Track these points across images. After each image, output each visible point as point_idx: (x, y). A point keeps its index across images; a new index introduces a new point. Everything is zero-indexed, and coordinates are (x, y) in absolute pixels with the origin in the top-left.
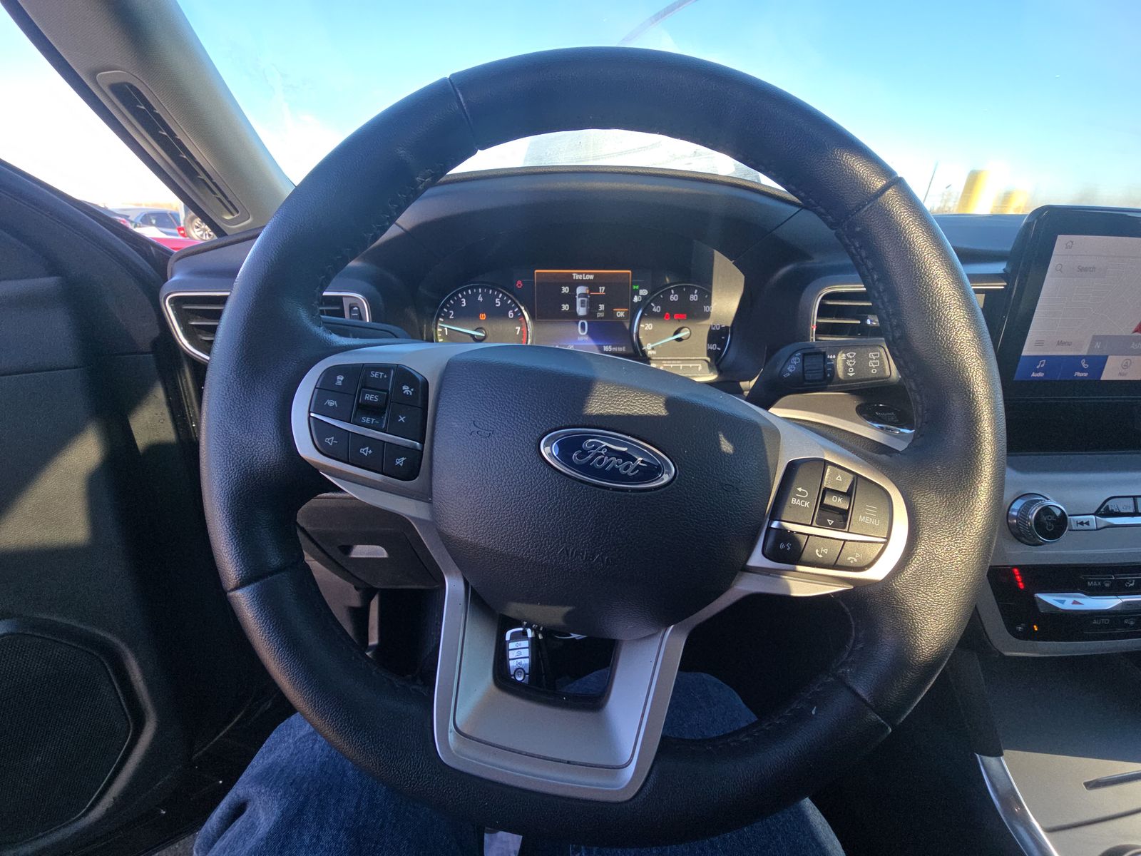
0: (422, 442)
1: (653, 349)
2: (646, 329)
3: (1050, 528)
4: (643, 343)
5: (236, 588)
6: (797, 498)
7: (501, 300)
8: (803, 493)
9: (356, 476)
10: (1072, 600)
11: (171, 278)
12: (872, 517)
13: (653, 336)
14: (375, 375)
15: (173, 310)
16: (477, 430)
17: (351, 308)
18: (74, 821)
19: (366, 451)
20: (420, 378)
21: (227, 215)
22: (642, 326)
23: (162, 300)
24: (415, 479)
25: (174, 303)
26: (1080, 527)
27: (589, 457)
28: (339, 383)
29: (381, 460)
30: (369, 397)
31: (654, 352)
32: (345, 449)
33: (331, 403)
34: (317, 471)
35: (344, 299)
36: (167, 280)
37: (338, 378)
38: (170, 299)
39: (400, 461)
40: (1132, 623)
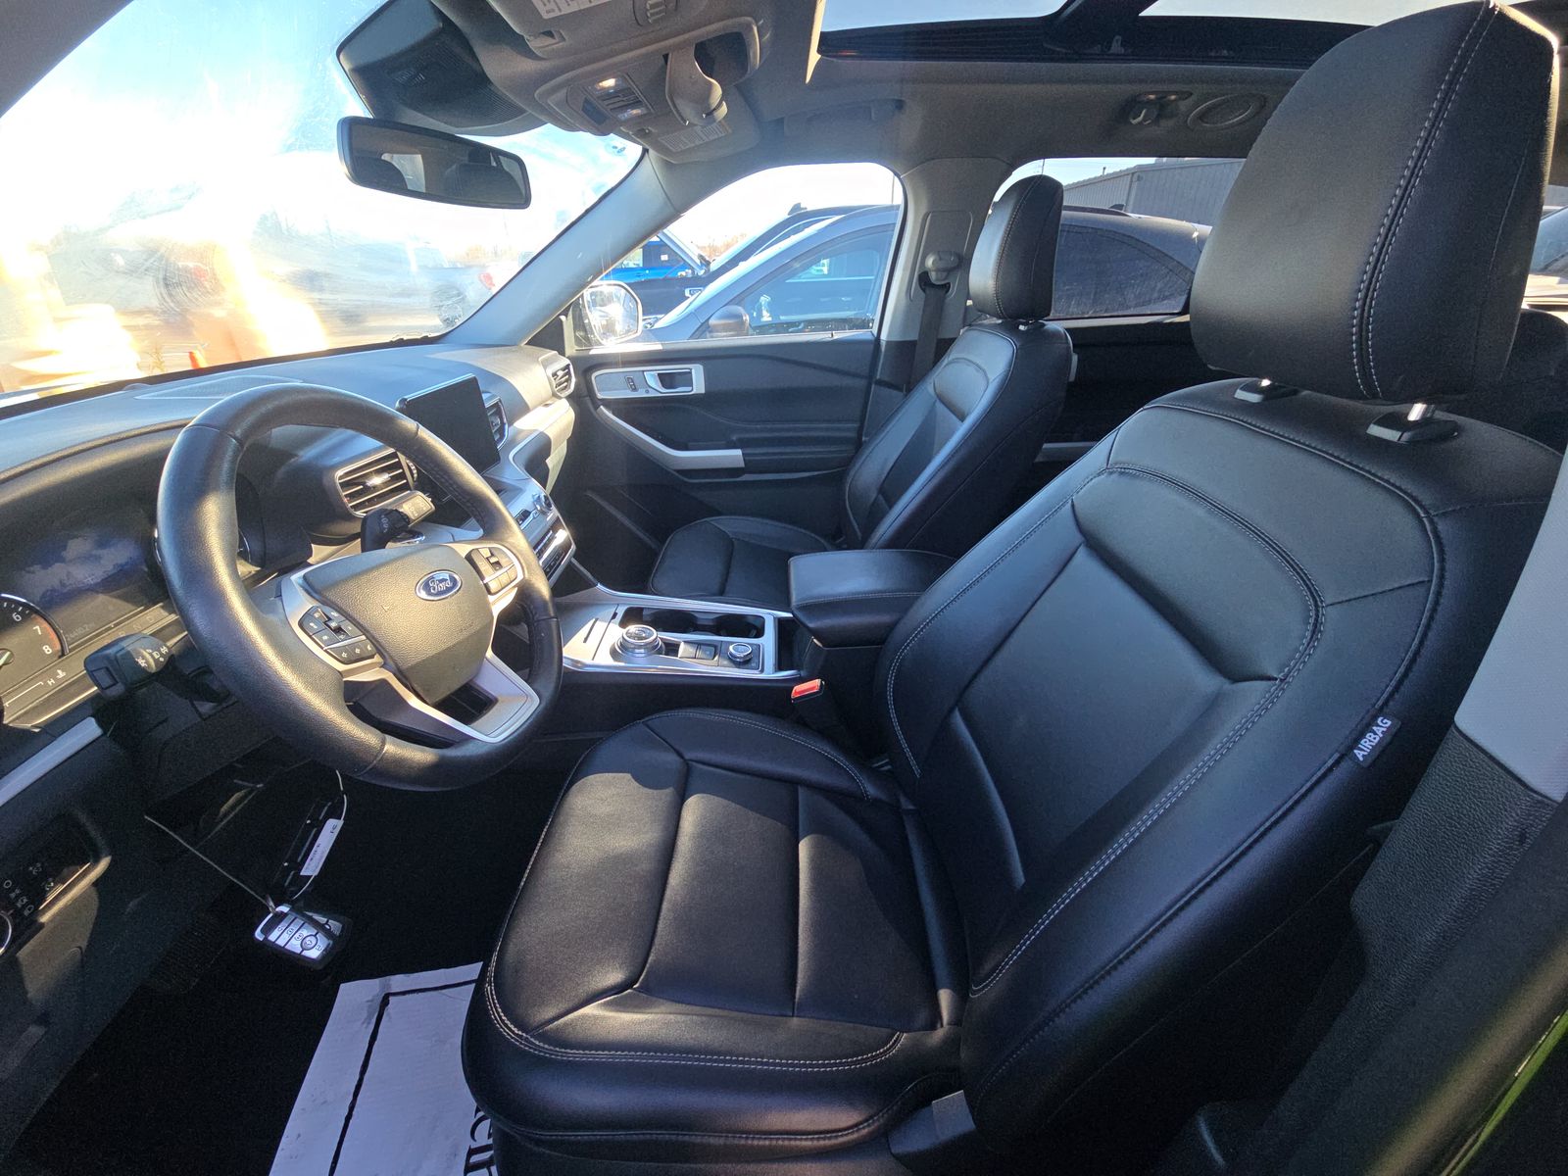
6: (482, 567)
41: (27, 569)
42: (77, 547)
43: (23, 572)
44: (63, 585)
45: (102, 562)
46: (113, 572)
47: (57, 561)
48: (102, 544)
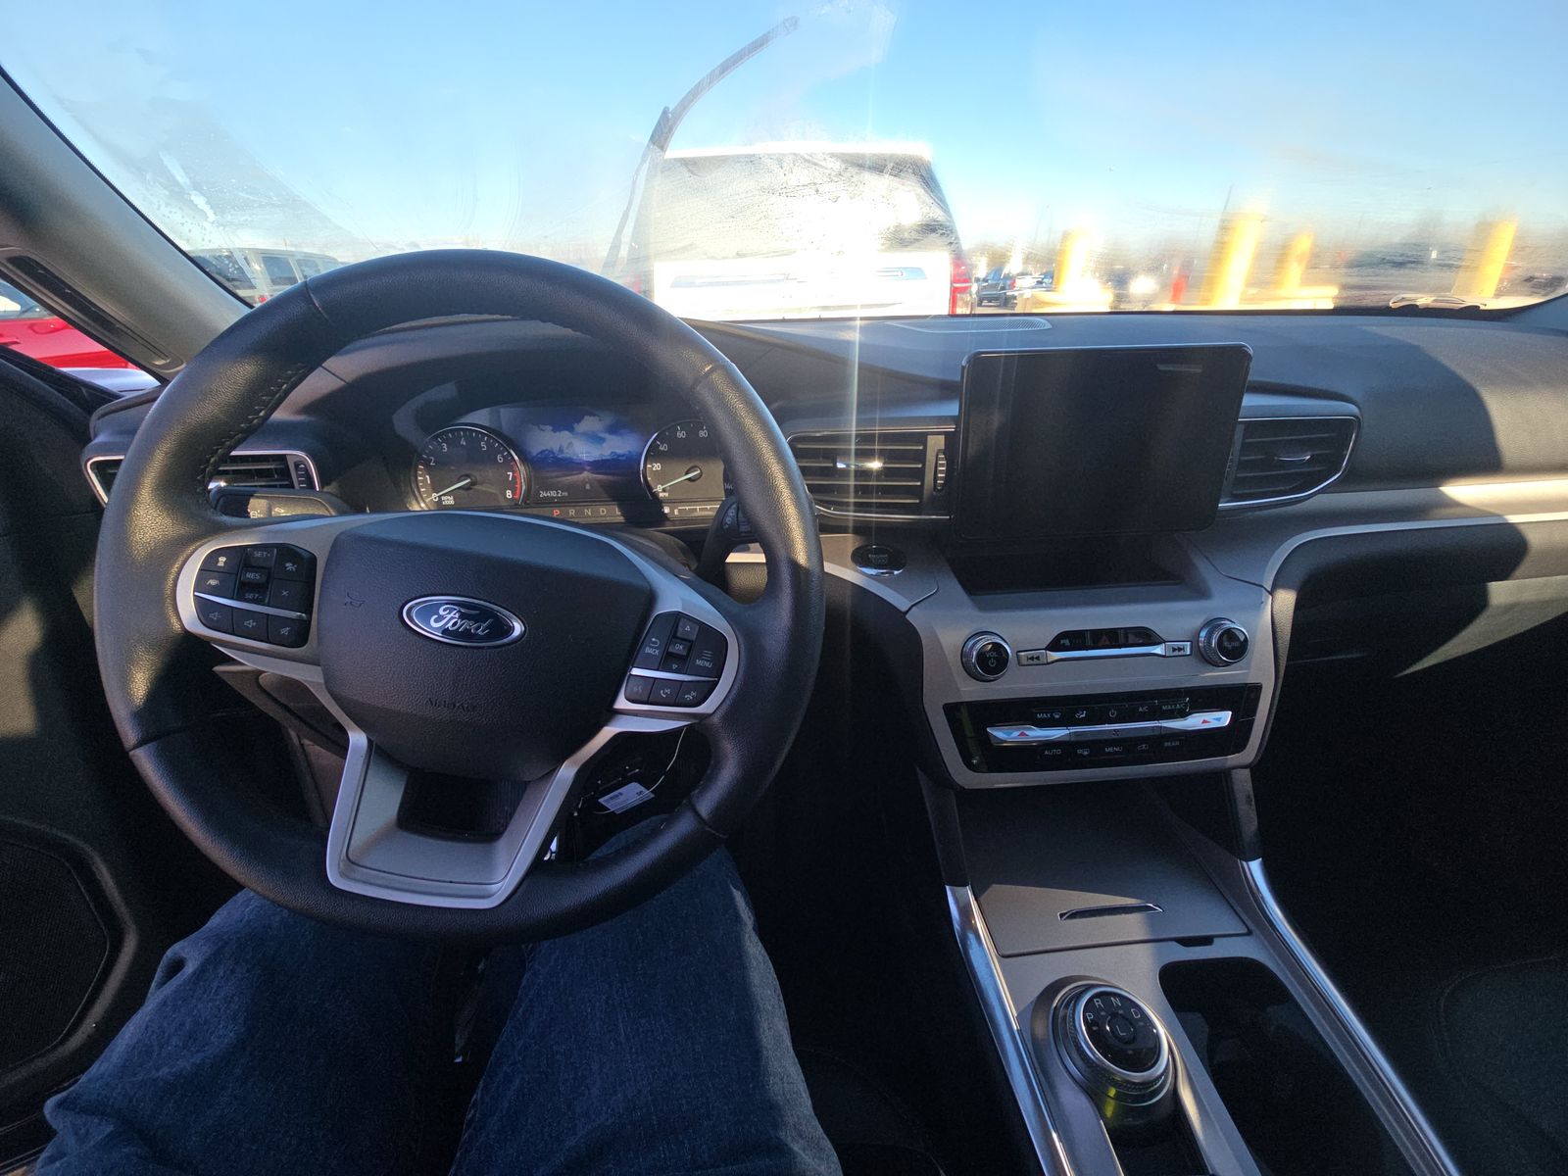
0: (309, 612)
1: (664, 490)
2: (654, 469)
3: (992, 663)
4: (653, 485)
5: (135, 747)
6: (650, 647)
7: (487, 443)
8: (656, 643)
9: (243, 645)
10: (1019, 733)
11: (95, 437)
12: (708, 661)
13: (662, 477)
14: (258, 554)
15: (97, 477)
16: (350, 600)
17: (297, 466)
18: (48, 1051)
19: (250, 624)
20: (305, 555)
21: (157, 360)
22: (649, 466)
23: (83, 464)
24: (303, 645)
25: (98, 468)
26: (1031, 662)
27: (445, 621)
28: (221, 564)
29: (266, 630)
30: (250, 576)
31: (667, 494)
32: (230, 622)
33: (213, 582)
34: (208, 643)
35: (288, 457)
36: (90, 440)
37: (220, 559)
38: (91, 465)
39: (285, 631)
40: (1086, 753)
41: (541, 426)
42: (589, 424)
43: (536, 428)
44: (561, 450)
45: (604, 445)
46: (609, 458)
47: (567, 430)
48: (613, 430)
